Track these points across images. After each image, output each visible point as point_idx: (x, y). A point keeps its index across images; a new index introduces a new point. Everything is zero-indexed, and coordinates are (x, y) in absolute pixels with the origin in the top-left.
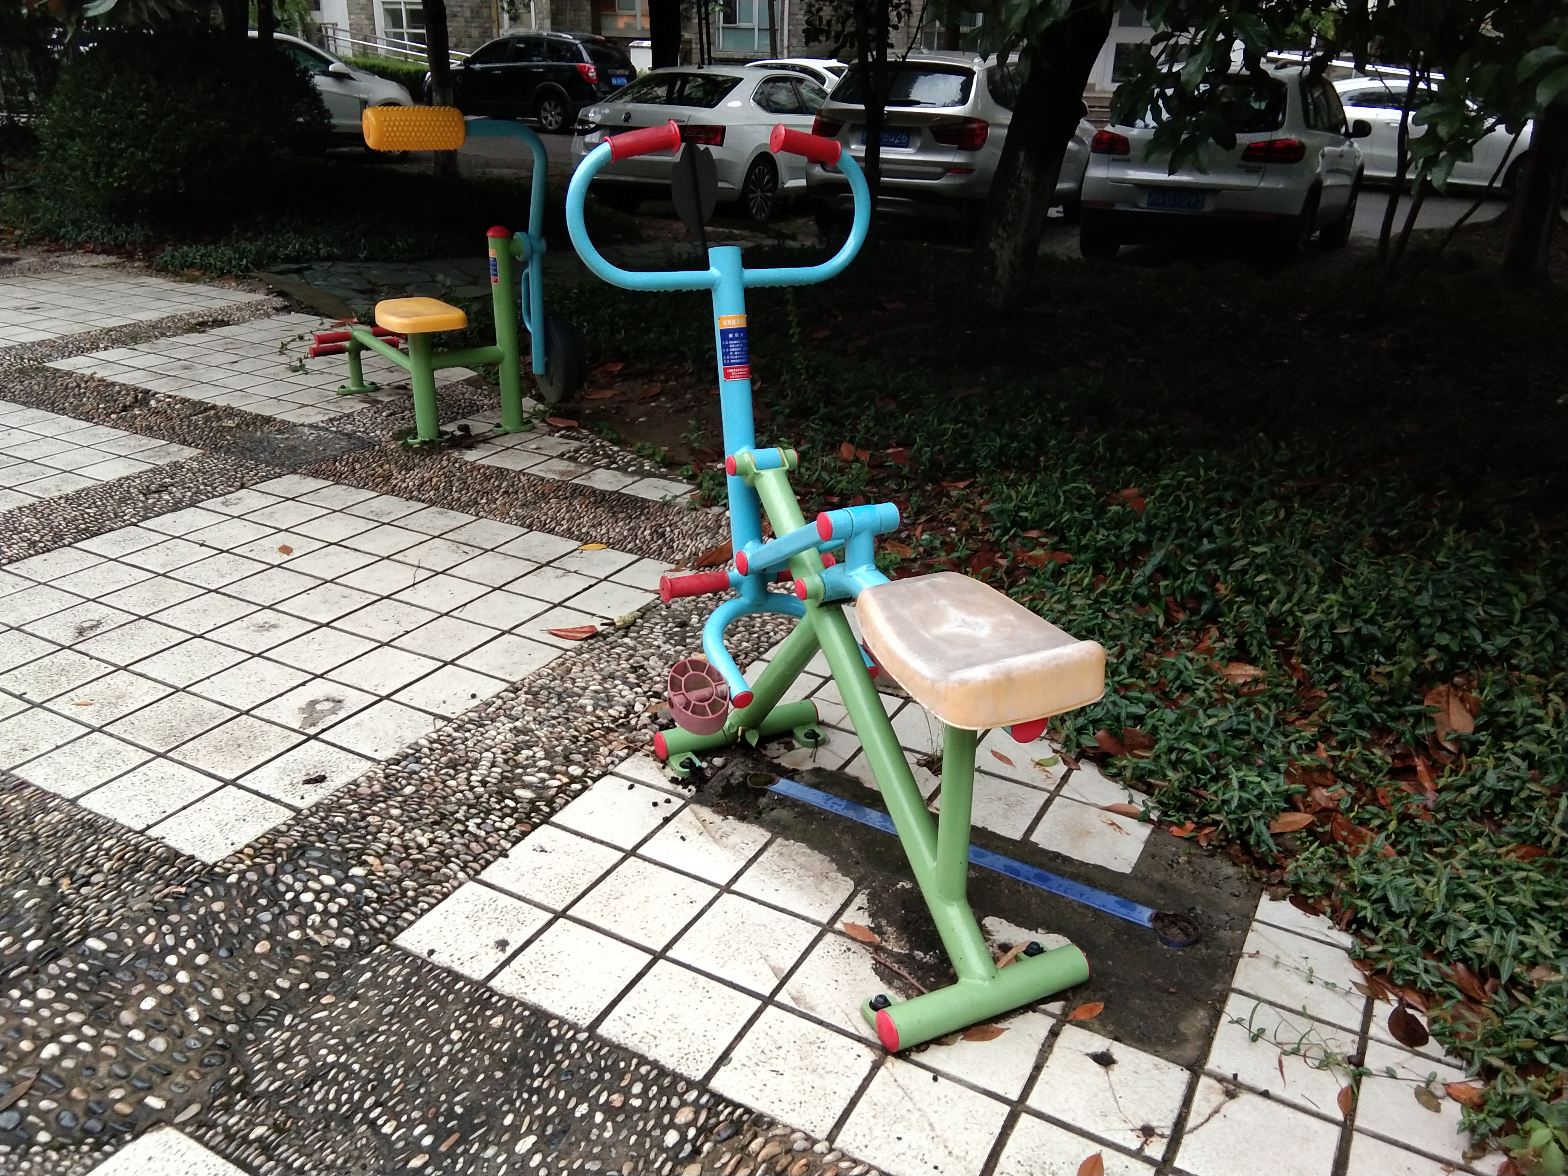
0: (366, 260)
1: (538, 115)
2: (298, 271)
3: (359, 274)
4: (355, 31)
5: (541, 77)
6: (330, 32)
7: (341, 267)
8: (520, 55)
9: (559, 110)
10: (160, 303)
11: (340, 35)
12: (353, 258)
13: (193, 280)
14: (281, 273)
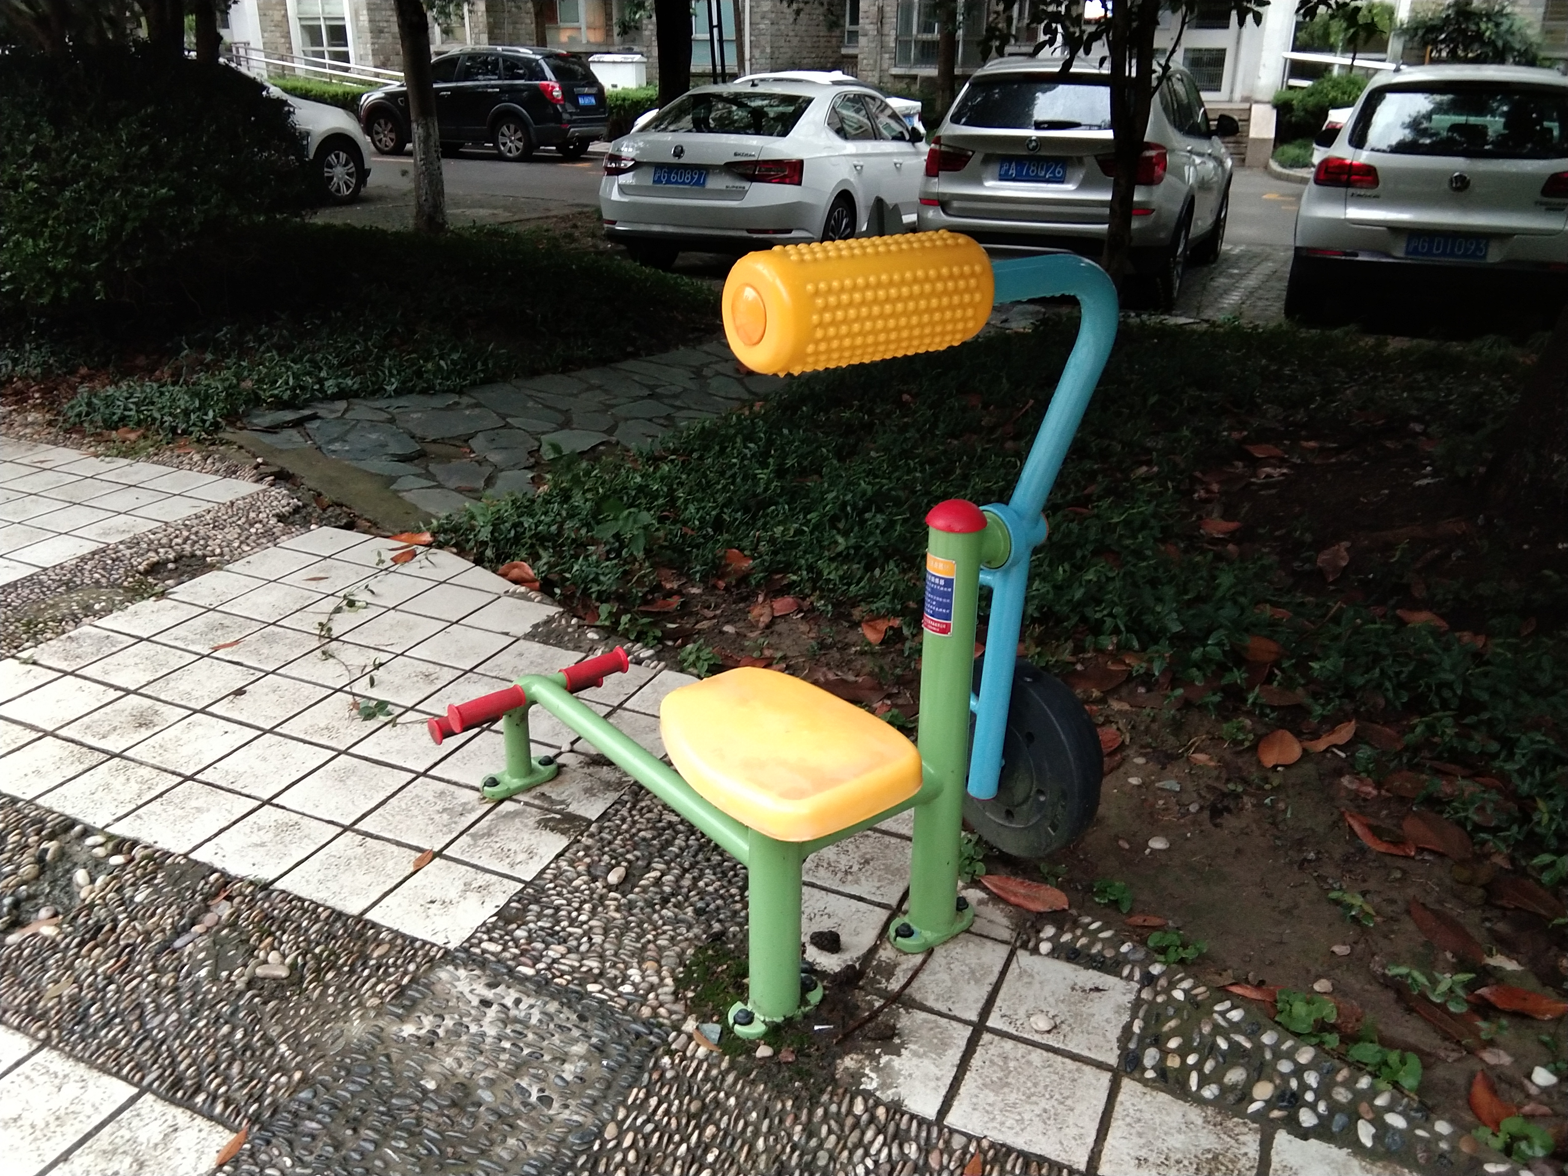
0: (398, 393)
1: (495, 141)
2: (298, 424)
3: (392, 421)
4: (269, 50)
5: (495, 98)
6: (242, 52)
7: (362, 410)
8: (468, 75)
9: (519, 134)
10: (78, 516)
11: (253, 55)
12: (376, 391)
13: (129, 452)
14: (272, 429)
